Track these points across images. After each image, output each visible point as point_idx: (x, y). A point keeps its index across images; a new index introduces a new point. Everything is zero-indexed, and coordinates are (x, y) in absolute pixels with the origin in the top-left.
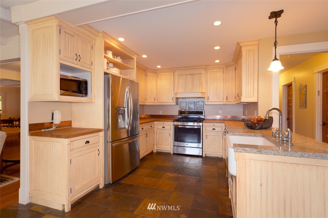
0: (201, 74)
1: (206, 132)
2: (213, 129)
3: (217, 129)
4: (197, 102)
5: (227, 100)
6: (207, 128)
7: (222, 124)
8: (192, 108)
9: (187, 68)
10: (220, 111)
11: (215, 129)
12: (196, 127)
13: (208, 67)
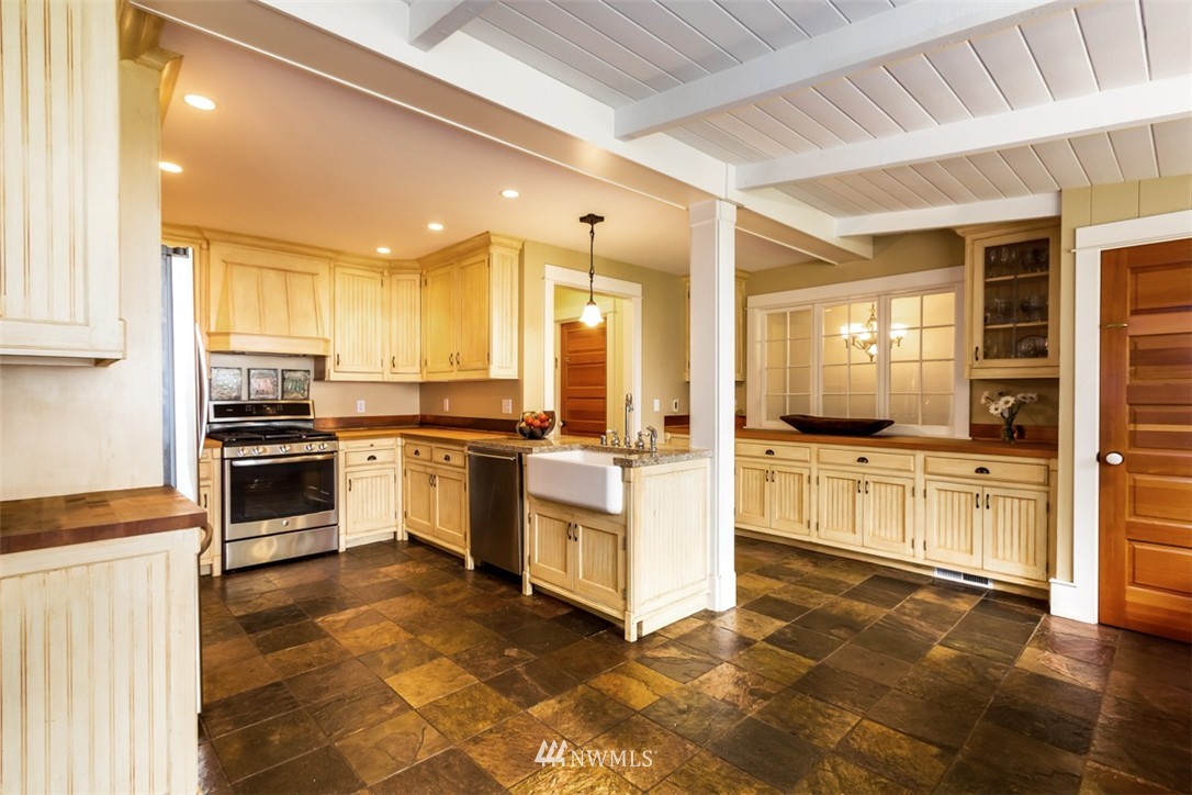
0: (316, 274)
1: (348, 469)
2: (369, 459)
3: (380, 457)
4: (283, 371)
5: (394, 370)
6: (351, 456)
7: (394, 439)
8: (267, 393)
9: (263, 244)
10: (359, 402)
11: (374, 458)
12: (319, 457)
13: (341, 257)
